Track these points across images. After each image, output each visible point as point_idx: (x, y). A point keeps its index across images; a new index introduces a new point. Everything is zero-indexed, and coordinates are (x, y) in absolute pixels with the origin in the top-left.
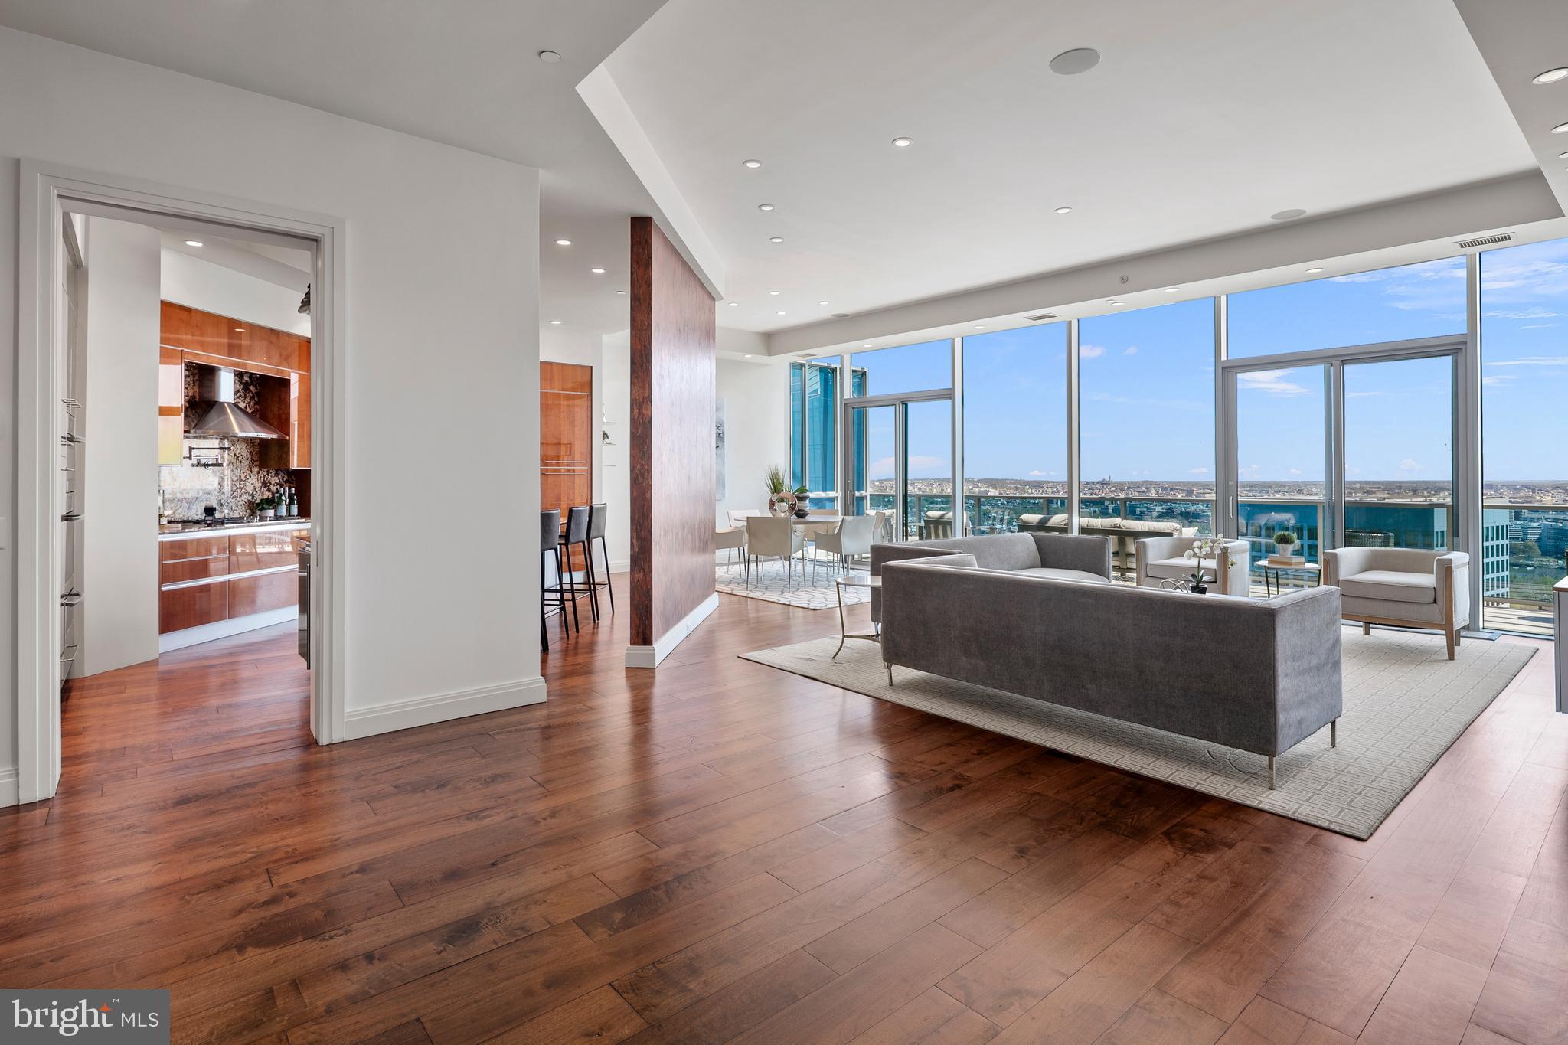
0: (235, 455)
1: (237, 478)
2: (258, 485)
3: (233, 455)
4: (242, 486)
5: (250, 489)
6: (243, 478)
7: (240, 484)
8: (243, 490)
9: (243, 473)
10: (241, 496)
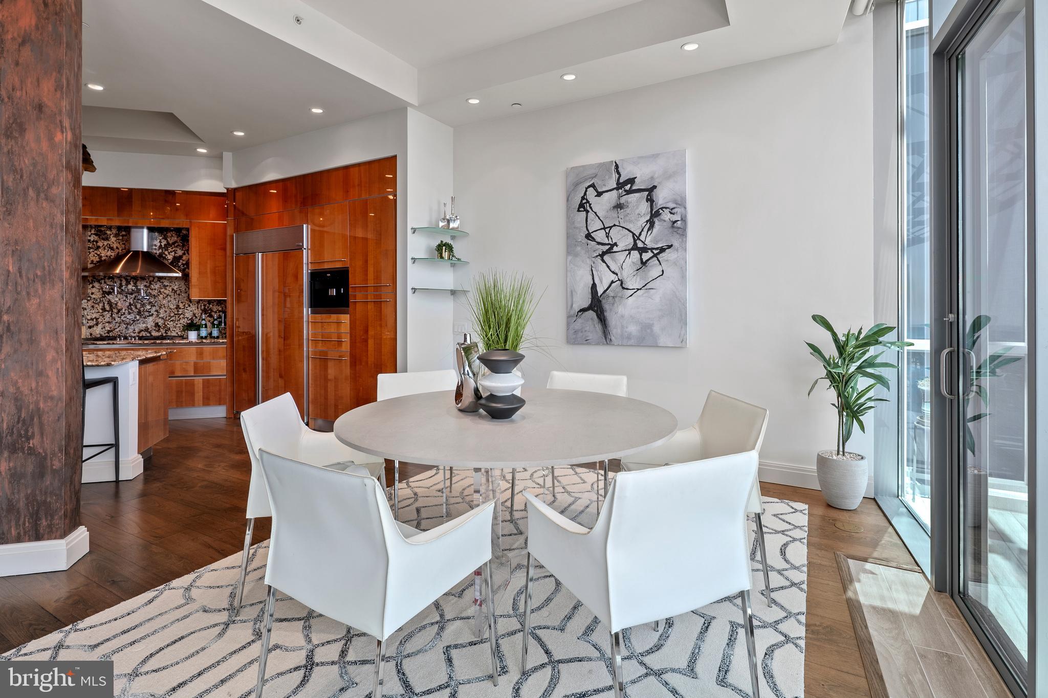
0: (173, 289)
1: (175, 306)
2: (198, 312)
3: (171, 290)
4: (180, 313)
5: (189, 315)
6: (181, 306)
7: (178, 311)
8: (182, 316)
9: (182, 302)
10: (179, 320)
